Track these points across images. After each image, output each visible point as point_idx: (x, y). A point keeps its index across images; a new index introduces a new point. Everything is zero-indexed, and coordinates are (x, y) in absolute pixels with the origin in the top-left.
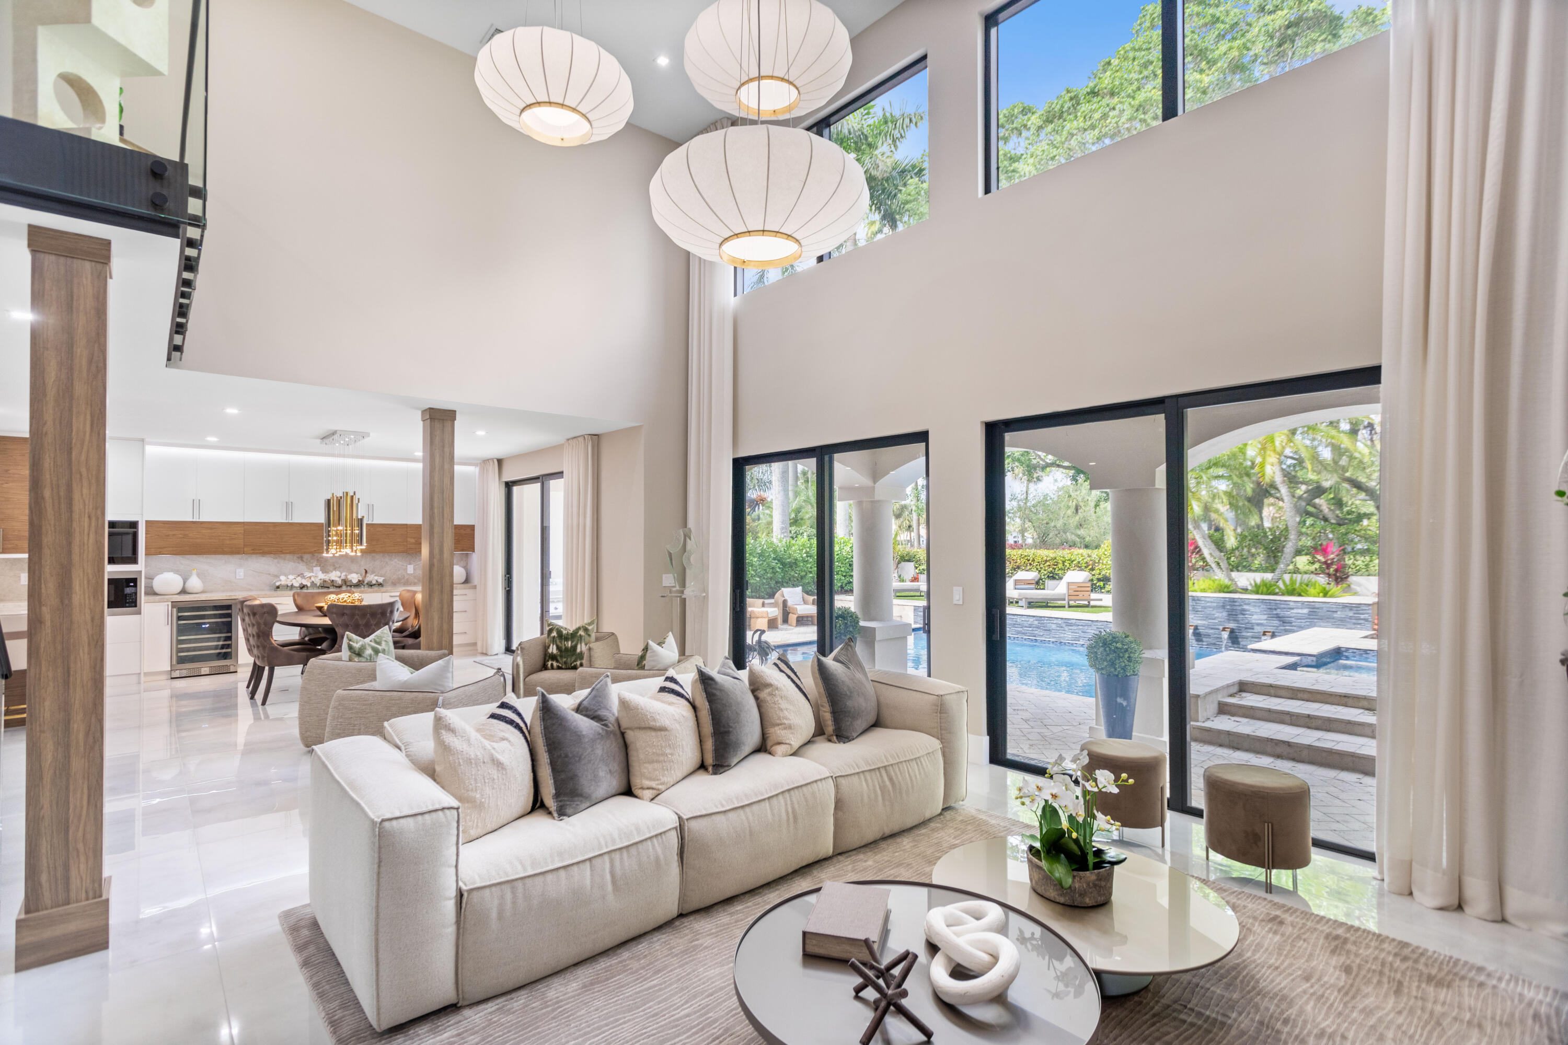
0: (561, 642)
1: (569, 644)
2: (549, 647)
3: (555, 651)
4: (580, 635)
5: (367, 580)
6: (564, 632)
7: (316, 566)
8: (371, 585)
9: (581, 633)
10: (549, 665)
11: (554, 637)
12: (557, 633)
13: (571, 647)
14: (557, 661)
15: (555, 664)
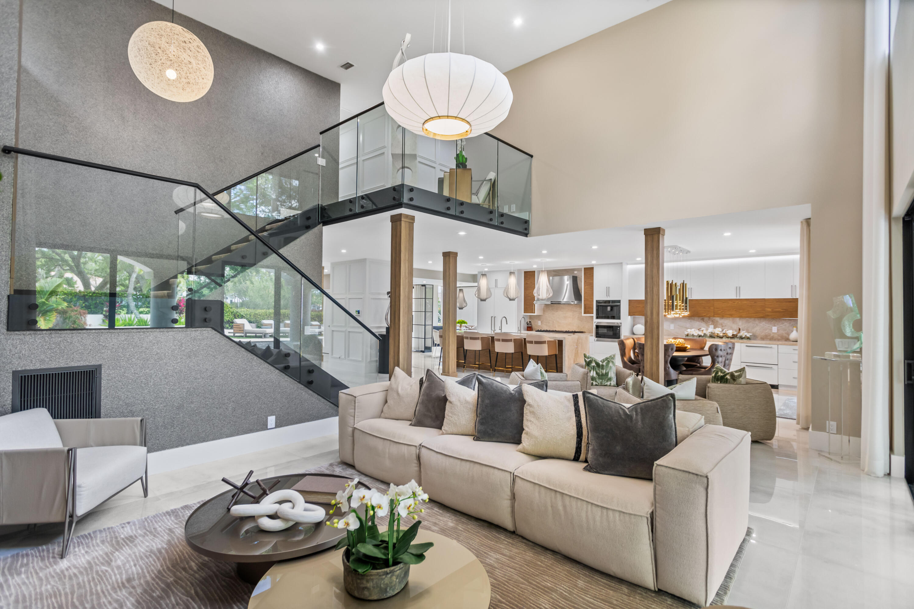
5: (739, 335)
7: (711, 324)
8: (741, 338)
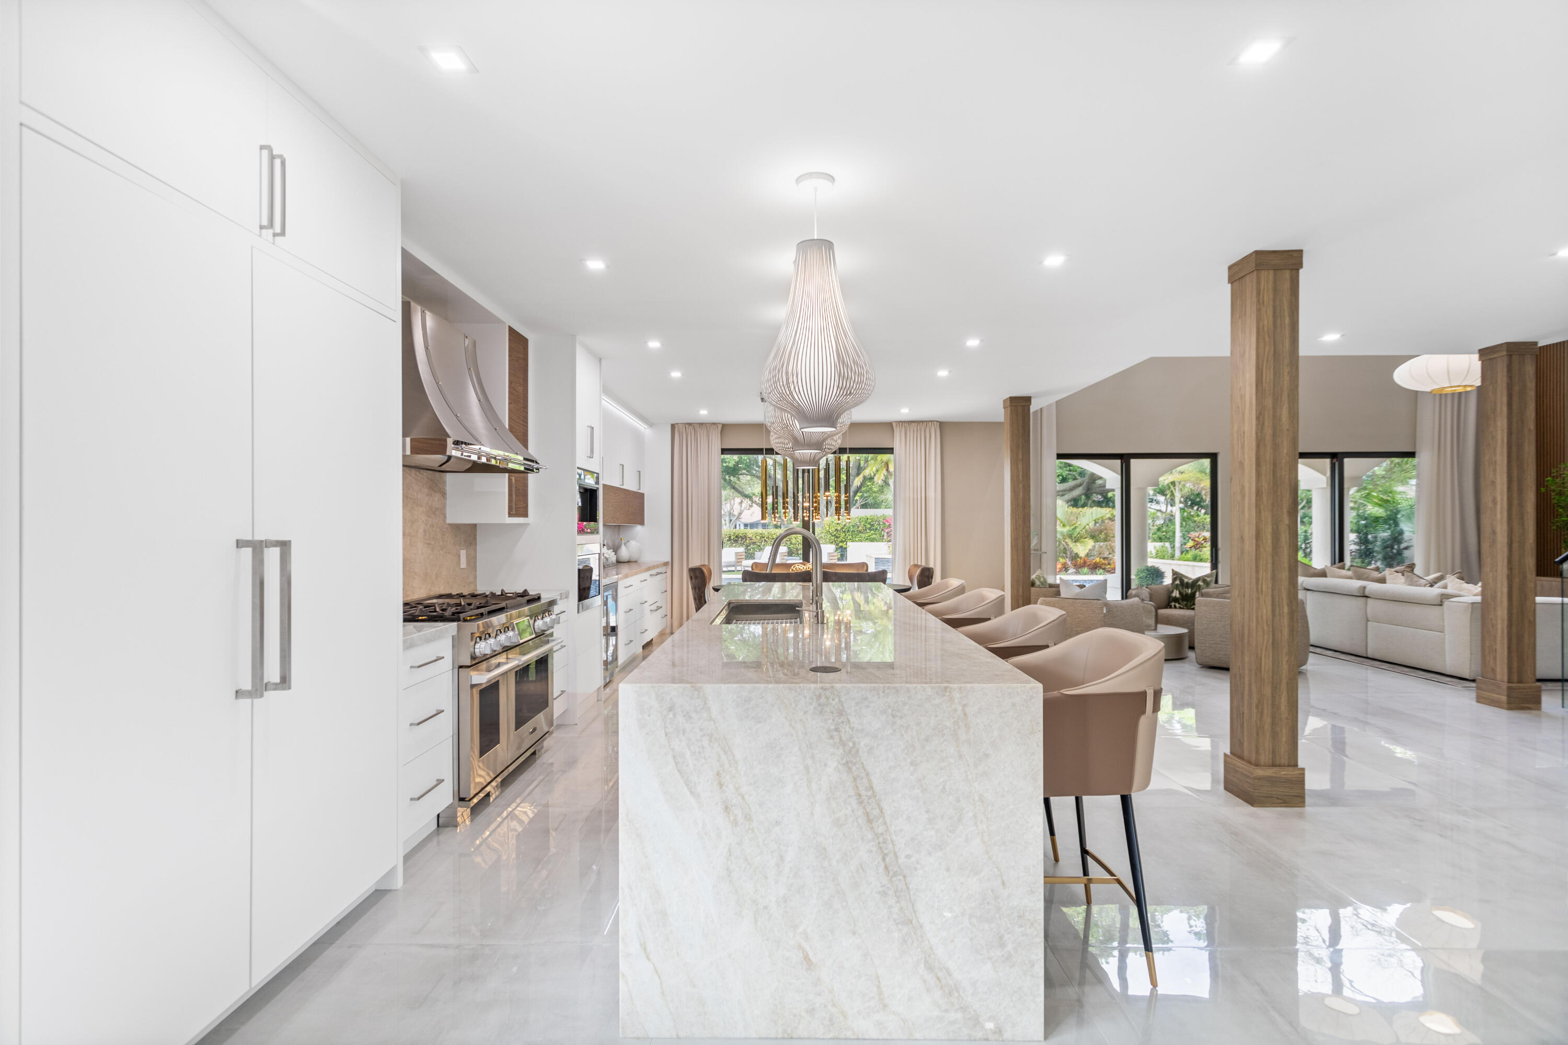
0: (1182, 589)
1: (1190, 591)
2: (1173, 591)
3: (1178, 595)
4: (1199, 585)
6: (1186, 580)
9: (1200, 583)
10: (1173, 606)
11: (1177, 584)
12: (1180, 582)
13: (1191, 593)
14: (1179, 603)
15: (1177, 605)
